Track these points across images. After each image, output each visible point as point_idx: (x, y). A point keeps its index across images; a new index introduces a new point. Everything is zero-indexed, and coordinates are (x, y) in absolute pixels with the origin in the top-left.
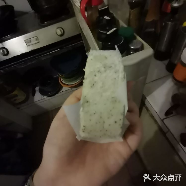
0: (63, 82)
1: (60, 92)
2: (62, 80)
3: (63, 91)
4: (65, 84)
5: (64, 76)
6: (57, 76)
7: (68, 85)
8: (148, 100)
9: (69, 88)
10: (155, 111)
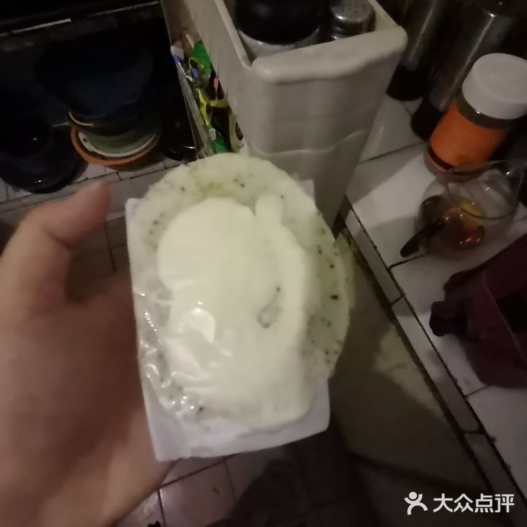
0: (88, 146)
1: (79, 180)
2: (85, 140)
3: (87, 179)
4: (94, 154)
5: (90, 125)
6: (66, 124)
7: (103, 158)
8: (355, 214)
9: (109, 171)
10: (372, 242)
